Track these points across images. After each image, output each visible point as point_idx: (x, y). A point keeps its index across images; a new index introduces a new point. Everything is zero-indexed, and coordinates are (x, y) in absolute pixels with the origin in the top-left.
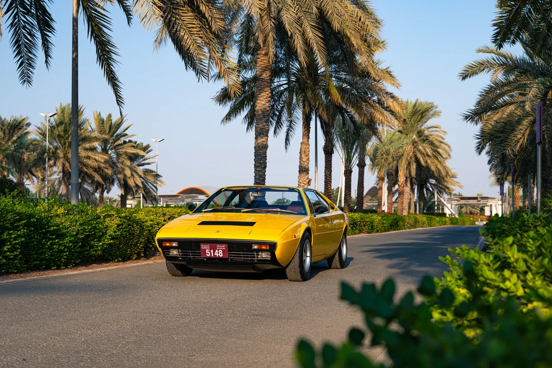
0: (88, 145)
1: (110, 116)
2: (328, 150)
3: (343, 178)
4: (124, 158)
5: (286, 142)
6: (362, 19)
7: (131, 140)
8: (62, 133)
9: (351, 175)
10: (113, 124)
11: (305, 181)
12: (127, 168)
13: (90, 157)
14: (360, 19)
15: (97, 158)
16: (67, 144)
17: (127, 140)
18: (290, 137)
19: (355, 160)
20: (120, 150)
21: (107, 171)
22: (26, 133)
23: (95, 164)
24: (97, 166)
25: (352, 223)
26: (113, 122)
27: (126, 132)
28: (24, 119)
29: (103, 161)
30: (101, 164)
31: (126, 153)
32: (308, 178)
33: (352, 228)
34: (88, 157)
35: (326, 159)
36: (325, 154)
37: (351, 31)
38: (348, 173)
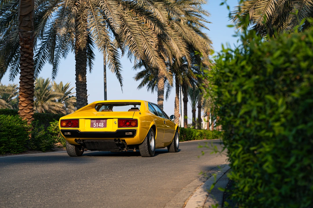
0: (53, 99)
1: (61, 83)
2: (185, 100)
3: (192, 114)
4: (71, 105)
5: (166, 97)
6: (205, 43)
7: (73, 95)
8: (39, 93)
9: (195, 112)
10: (64, 87)
11: (178, 115)
12: (73, 110)
13: (54, 105)
14: (204, 43)
15: (58, 105)
16: (42, 98)
17: (71, 96)
18: (168, 95)
19: (197, 105)
20: (69, 101)
21: (63, 112)
22: (16, 93)
23: (57, 109)
24: (59, 110)
25: (201, 134)
26: (64, 86)
27: (71, 91)
28: (15, 85)
29: (61, 107)
30: (61, 109)
31: (71, 102)
32: (179, 114)
33: (200, 136)
34: (54, 106)
35: (184, 105)
36: (184, 102)
37: (201, 49)
38: (194, 111)
